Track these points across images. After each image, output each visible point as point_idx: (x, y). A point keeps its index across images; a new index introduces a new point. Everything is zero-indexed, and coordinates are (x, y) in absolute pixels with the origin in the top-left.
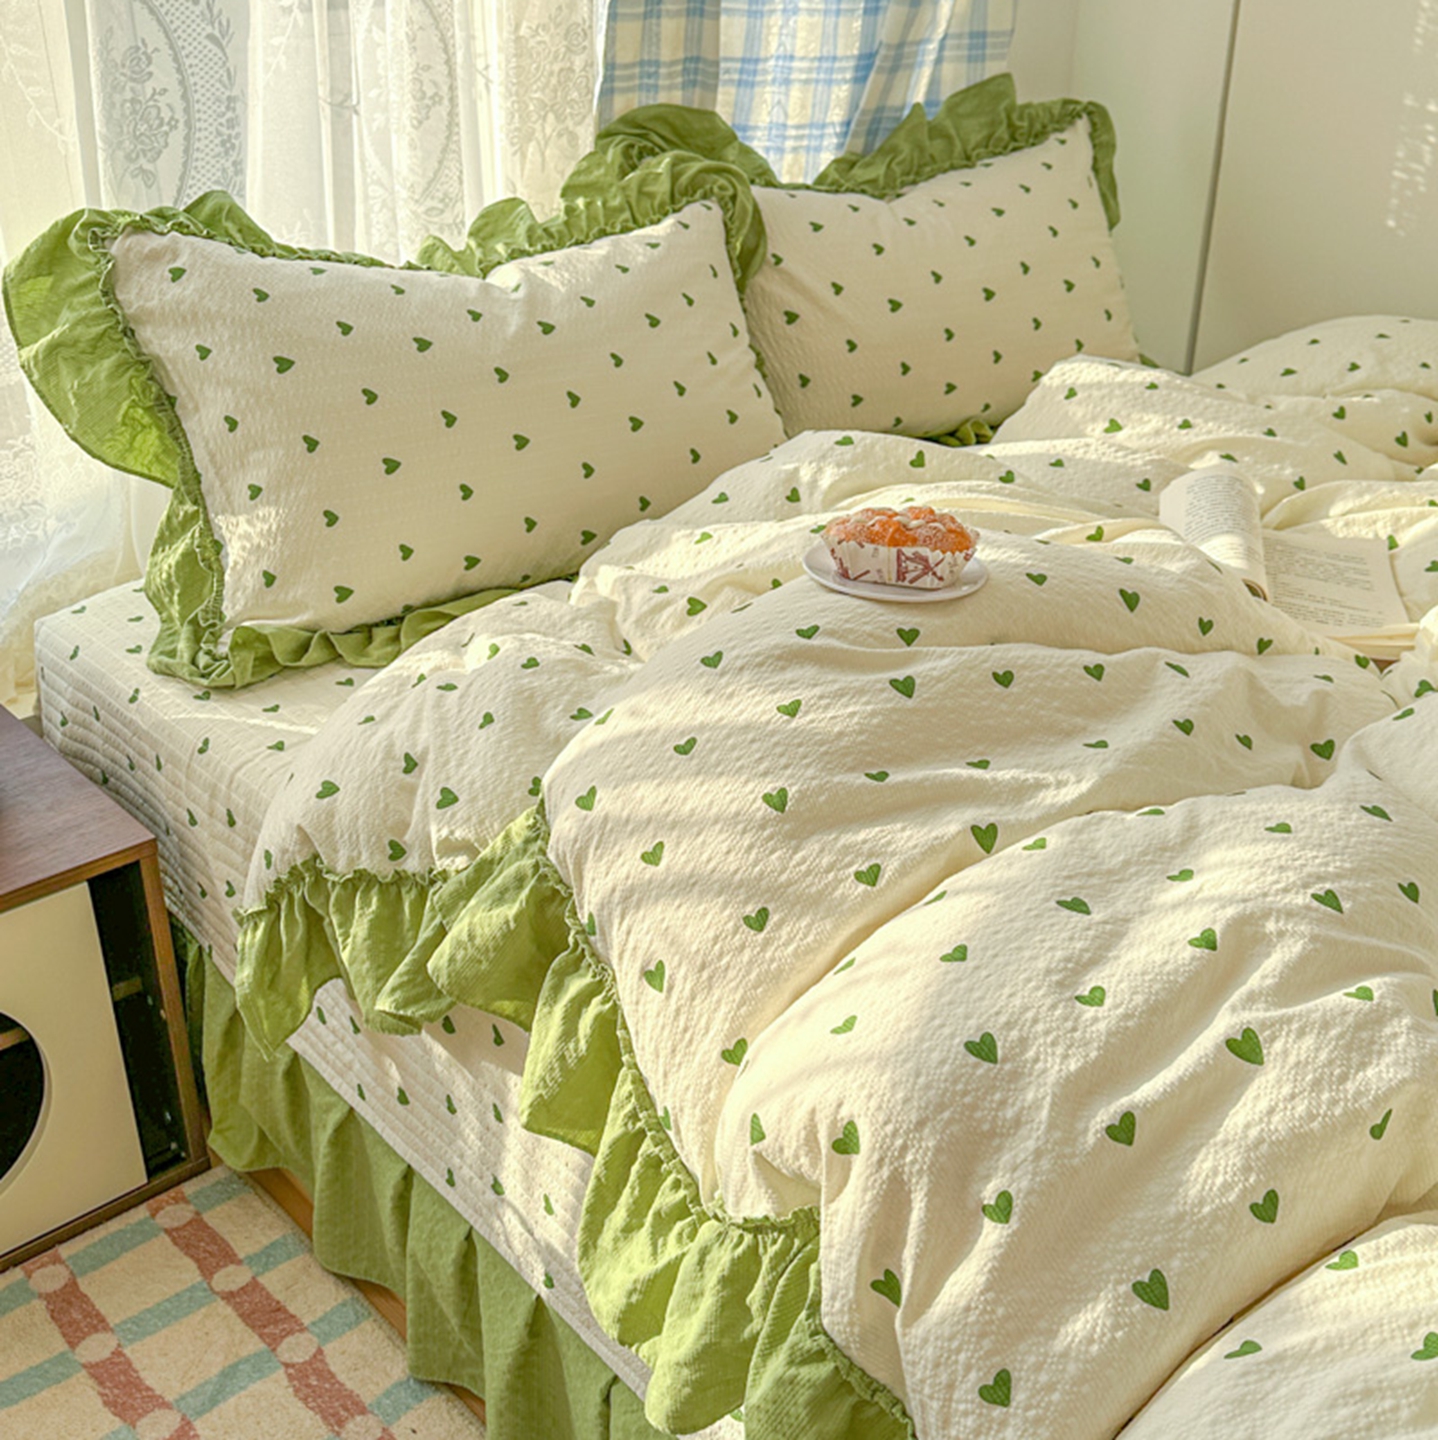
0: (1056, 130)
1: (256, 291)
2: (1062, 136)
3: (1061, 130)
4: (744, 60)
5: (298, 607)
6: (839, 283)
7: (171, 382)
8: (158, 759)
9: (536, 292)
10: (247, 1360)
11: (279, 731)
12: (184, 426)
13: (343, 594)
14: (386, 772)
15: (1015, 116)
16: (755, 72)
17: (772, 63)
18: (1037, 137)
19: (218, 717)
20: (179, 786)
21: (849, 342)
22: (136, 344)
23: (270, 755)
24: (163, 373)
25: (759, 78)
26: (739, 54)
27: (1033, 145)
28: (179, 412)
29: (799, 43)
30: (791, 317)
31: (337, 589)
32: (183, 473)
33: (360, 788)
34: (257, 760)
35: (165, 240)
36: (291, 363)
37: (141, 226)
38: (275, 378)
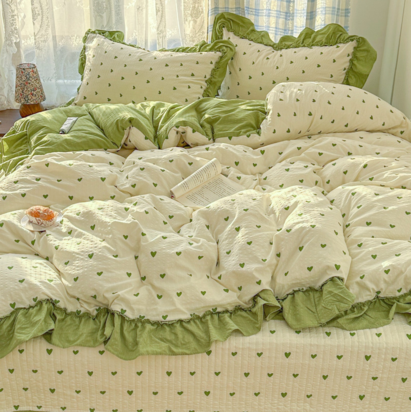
4: (255, 9)
16: (259, 13)
17: (265, 11)
25: (260, 14)
26: (254, 8)
29: (272, 6)
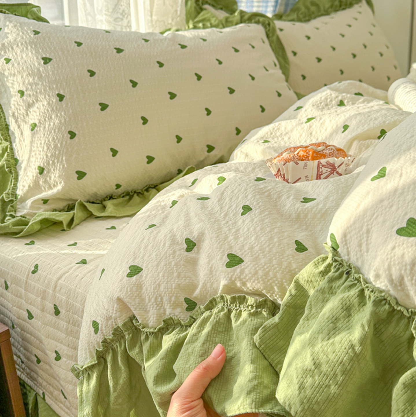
8: (5, 282)
11: (80, 255)
14: (174, 252)
19: (41, 252)
20: (20, 297)
23: (79, 267)
33: (157, 266)
34: (71, 271)
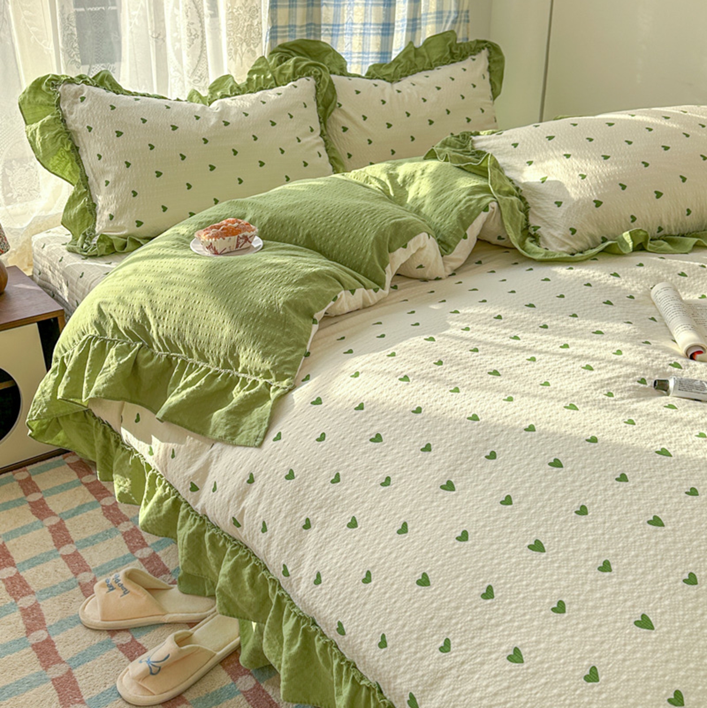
0: (471, 55)
1: (111, 106)
2: (473, 57)
3: (475, 55)
4: (333, 25)
5: (122, 228)
6: (366, 116)
7: (78, 141)
9: (225, 110)
10: (88, 504)
12: (82, 158)
13: (139, 224)
15: (453, 49)
16: (338, 30)
17: (346, 26)
18: (463, 57)
21: (369, 140)
22: (66, 125)
24: (75, 137)
25: (340, 32)
26: (331, 22)
27: (461, 61)
28: (80, 153)
29: (355, 17)
30: (345, 129)
31: (137, 222)
32: (81, 176)
35: (79, 86)
36: (122, 133)
37: (70, 81)
38: (116, 139)
